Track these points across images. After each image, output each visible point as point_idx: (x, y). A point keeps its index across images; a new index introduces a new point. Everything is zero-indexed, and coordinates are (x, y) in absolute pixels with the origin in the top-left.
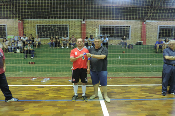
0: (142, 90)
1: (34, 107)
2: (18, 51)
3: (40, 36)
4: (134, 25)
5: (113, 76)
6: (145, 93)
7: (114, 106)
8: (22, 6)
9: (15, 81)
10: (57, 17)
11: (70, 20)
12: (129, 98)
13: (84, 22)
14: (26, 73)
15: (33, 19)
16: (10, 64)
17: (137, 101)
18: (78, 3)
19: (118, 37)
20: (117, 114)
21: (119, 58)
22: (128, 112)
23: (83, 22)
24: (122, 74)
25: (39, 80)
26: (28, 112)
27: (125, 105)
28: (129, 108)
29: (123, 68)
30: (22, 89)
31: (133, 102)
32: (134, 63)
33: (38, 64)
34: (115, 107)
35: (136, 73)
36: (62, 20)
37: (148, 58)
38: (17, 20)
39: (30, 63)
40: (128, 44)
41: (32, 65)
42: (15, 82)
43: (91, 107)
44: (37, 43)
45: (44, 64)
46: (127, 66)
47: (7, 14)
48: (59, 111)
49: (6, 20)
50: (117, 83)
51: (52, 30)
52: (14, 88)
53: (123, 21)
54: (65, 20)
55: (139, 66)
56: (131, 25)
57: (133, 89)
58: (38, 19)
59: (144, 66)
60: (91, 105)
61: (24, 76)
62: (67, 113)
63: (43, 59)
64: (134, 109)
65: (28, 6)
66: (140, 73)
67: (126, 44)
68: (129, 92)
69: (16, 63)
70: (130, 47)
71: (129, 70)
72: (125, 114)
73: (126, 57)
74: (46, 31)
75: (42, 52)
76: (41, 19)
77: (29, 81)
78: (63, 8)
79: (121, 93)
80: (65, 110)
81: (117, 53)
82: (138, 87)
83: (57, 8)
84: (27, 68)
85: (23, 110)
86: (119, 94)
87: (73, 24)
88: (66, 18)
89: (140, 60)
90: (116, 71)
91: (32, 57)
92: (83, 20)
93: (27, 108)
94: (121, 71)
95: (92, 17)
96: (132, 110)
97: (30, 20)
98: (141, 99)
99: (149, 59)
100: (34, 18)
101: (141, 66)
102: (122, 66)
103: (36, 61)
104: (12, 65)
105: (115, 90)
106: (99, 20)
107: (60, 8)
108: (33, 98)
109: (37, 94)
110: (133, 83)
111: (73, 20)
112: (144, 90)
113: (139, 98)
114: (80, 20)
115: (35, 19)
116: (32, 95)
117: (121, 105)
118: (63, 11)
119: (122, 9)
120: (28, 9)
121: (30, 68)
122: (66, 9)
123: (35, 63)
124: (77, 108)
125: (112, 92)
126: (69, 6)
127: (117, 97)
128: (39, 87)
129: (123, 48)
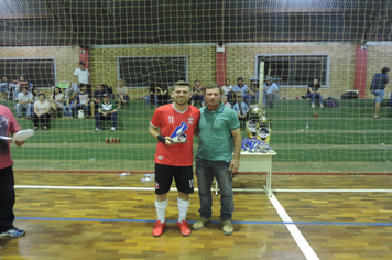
0: (377, 203)
1: (144, 235)
2: (81, 114)
4: (336, 54)
5: (300, 171)
6: (386, 208)
7: (322, 237)
8: (99, 18)
9: (86, 178)
10: (162, 40)
11: (190, 45)
12: (352, 219)
13: (222, 50)
14: (102, 162)
15: (109, 46)
16: (68, 142)
17: (371, 226)
18: (219, 6)
19: (298, 81)
20: (337, 256)
22: (360, 252)
23: (219, 50)
24: (317, 166)
25: (134, 178)
26: (135, 245)
27: (349, 236)
28: (358, 242)
29: (323, 151)
30: (105, 196)
31: (364, 228)
32: (350, 139)
33: (127, 142)
34: (325, 241)
35: (348, 163)
36: (172, 45)
37: (376, 128)
38: (77, 47)
39: (108, 141)
40: (324, 96)
41: (112, 146)
42: (85, 182)
43: (269, 237)
44: (122, 97)
45: (140, 142)
47: (56, 35)
48: (202, 246)
50: (312, 185)
51: (163, 68)
52: (88, 193)
54: (178, 45)
55: (353, 147)
56: (330, 54)
57: (353, 201)
58: (121, 46)
59: (366, 147)
60: (269, 234)
61: (101, 169)
62: (221, 249)
63: (137, 132)
64: (371, 244)
65: (111, 17)
66: (360, 163)
68: (348, 206)
69: (80, 141)
71: (334, 156)
72: (356, 256)
73: (323, 127)
74: (151, 70)
75: (134, 116)
76: (128, 46)
77: (114, 179)
78: (187, 20)
79: (330, 209)
80: (214, 242)
81: (301, 118)
82: (366, 195)
83: (174, 20)
84: (104, 150)
85: (123, 241)
86: (326, 209)
87: (198, 55)
89: (356, 135)
90: (306, 159)
91: (113, 128)
92: (221, 45)
93: (131, 238)
94: (318, 160)
95: (239, 37)
96: (368, 247)
97: (103, 46)
98: (382, 223)
99: (379, 131)
100: (112, 43)
101: (359, 147)
102: (318, 147)
103: (121, 135)
104: (71, 145)
105: (314, 201)
106: (256, 44)
107: (181, 20)
108: (135, 215)
109: (140, 207)
110: (350, 186)
111: (197, 44)
112: (381, 203)
113: (376, 220)
114: (213, 44)
115: (115, 46)
116: (131, 208)
117: (338, 235)
118: (187, 26)
119: (320, 17)
120: (111, 24)
121: (109, 151)
122: (194, 20)
123: (119, 141)
124: (239, 240)
125: (308, 206)
126: (200, 13)
127: (323, 216)
128: (140, 193)
129: (313, 106)
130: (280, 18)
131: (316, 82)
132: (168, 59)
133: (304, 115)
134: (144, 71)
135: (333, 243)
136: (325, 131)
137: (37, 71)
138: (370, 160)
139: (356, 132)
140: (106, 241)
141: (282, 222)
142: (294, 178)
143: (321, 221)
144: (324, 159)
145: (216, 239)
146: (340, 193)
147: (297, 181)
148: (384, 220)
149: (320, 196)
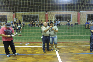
0: (79, 49)
1: (22, 58)
3: (24, 21)
4: (73, 14)
5: (63, 42)
6: (81, 50)
7: (64, 57)
8: (15, 6)
10: (33, 11)
12: (72, 53)
14: (18, 40)
19: (65, 20)
21: (66, 32)
22: (72, 60)
23: (46, 13)
24: (68, 40)
25: (24, 44)
26: (19, 60)
27: (71, 57)
28: (72, 58)
31: (75, 55)
32: (74, 34)
33: (24, 35)
34: (65, 58)
35: (75, 40)
36: (35, 12)
37: (82, 31)
38: (12, 13)
39: (19, 35)
45: (27, 35)
46: (70, 36)
48: (35, 60)
49: (7, 13)
50: (66, 45)
51: (31, 18)
53: (68, 12)
55: (77, 36)
57: (74, 48)
58: (23, 12)
59: (80, 36)
60: (52, 57)
62: (40, 61)
63: (26, 33)
64: (75, 59)
65: (18, 6)
67: (69, 24)
68: (72, 50)
70: (72, 25)
71: (72, 38)
73: (70, 31)
74: (28, 18)
75: (25, 29)
76: (25, 12)
77: (19, 44)
79: (68, 50)
80: (39, 59)
82: (77, 47)
83: (33, 6)
84: (18, 37)
86: (67, 51)
87: (41, 14)
88: (38, 11)
90: (64, 39)
93: (19, 58)
94: (67, 39)
96: (74, 59)
98: (79, 53)
99: (82, 32)
100: (21, 11)
101: (78, 36)
102: (68, 36)
103: (22, 34)
105: (65, 49)
108: (21, 53)
109: (23, 51)
110: (74, 45)
113: (78, 53)
114: (45, 12)
116: (21, 51)
117: (68, 57)
118: (36, 8)
119: (67, 6)
120: (18, 7)
121: (20, 37)
122: (38, 6)
123: (22, 35)
124: (45, 58)
125: (63, 50)
126: (39, 5)
127: (66, 52)
128: (24, 48)
129: (68, 26)
130: (58, 6)
131: (68, 20)
132: (32, 15)
133: (65, 28)
134: (26, 18)
135: (66, 58)
136: (70, 32)
137: (3, 18)
138: (79, 39)
139: (77, 32)
140: (13, 59)
141: (56, 54)
142: (62, 43)
143: (65, 53)
144: (69, 39)
145: (39, 58)
146: (71, 47)
147: (62, 44)
148: (80, 53)
149: (67, 47)
